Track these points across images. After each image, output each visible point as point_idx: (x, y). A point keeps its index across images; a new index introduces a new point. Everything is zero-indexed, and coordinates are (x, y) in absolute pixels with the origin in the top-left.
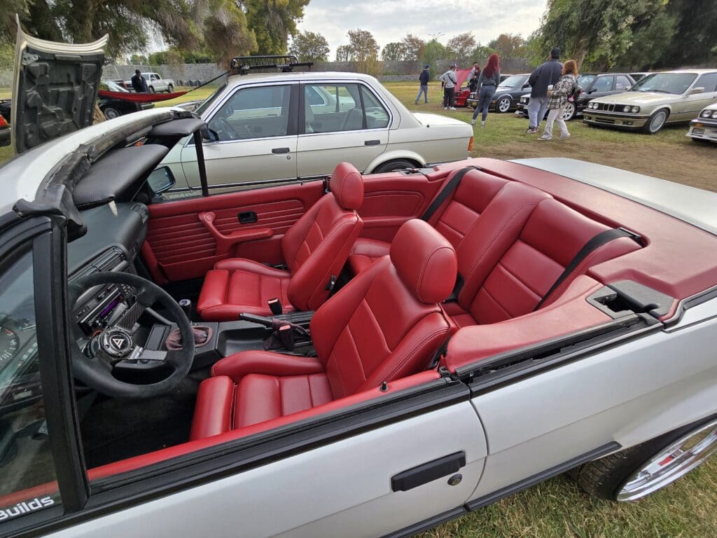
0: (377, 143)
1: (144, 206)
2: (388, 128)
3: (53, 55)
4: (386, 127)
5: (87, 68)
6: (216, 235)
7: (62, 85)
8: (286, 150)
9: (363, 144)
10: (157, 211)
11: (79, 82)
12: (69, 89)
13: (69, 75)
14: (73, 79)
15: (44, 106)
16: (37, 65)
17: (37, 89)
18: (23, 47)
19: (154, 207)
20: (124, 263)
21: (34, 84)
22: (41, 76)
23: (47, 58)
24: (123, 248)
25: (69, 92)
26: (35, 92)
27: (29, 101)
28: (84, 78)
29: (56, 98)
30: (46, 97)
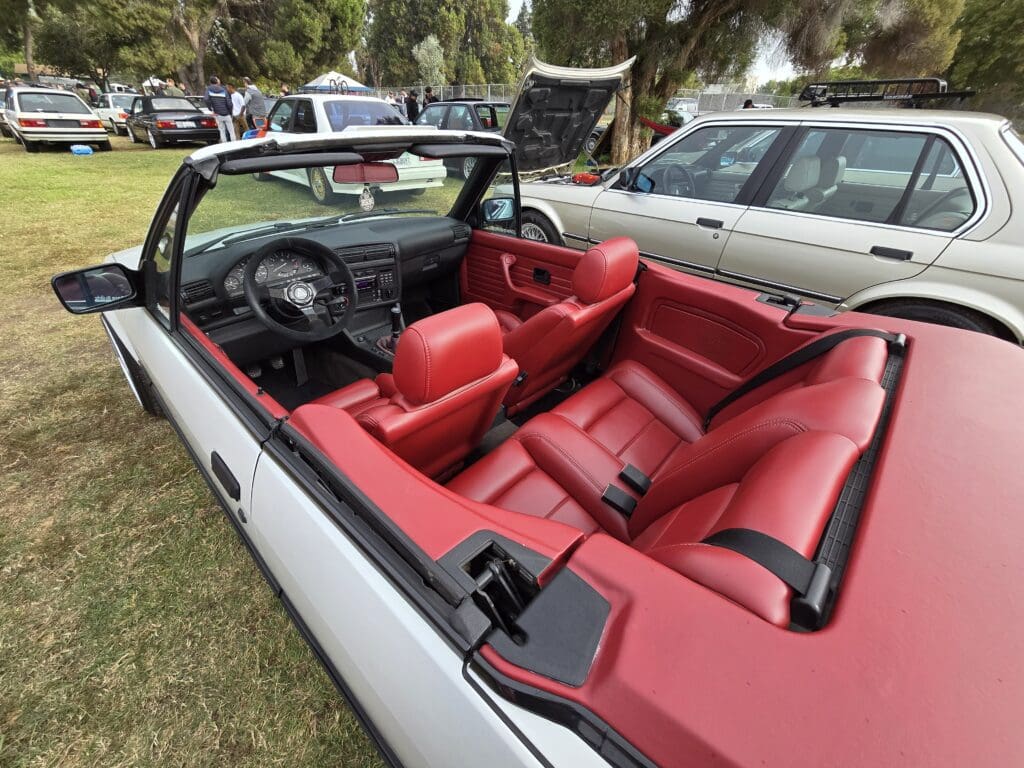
0: (905, 256)
1: (469, 229)
2: (953, 235)
3: (559, 80)
4: (951, 231)
5: (594, 94)
6: (507, 283)
7: (560, 110)
8: (718, 225)
9: (868, 251)
10: (484, 238)
11: (580, 109)
12: (566, 115)
13: (571, 101)
14: (574, 106)
15: (535, 129)
16: (538, 90)
17: (532, 114)
18: (529, 73)
19: (479, 232)
20: (392, 260)
21: (530, 107)
22: (539, 101)
23: (550, 83)
24: (397, 249)
25: (565, 118)
26: (528, 116)
27: (519, 124)
28: (586, 105)
29: (548, 124)
30: (538, 123)
